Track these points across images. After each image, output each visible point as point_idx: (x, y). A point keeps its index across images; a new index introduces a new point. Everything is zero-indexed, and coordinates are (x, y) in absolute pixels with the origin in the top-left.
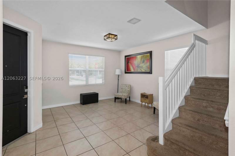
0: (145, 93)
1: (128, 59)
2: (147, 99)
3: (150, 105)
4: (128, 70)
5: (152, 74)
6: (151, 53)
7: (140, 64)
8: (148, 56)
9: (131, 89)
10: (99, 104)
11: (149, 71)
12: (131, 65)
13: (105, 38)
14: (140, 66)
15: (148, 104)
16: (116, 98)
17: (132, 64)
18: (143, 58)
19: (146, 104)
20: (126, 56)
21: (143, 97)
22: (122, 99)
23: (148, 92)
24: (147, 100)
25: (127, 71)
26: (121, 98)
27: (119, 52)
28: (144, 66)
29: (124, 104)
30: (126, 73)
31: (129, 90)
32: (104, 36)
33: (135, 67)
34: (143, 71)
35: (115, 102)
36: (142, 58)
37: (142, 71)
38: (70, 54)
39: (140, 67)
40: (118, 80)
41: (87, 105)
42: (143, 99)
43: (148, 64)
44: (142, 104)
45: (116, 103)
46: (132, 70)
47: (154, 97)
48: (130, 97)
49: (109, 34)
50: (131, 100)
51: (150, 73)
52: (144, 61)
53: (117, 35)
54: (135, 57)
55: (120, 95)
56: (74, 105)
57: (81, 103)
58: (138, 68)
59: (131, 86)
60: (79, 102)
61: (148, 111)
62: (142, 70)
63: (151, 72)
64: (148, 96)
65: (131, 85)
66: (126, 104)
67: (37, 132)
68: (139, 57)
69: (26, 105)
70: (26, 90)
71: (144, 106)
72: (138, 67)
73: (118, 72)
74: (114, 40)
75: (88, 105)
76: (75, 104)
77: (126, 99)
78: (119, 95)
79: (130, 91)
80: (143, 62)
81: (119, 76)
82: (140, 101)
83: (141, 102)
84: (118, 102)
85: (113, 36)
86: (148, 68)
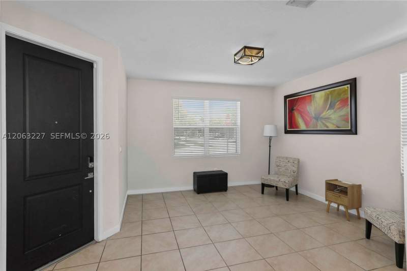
0: (337, 180)
1: (293, 102)
2: (343, 196)
3: (353, 212)
4: (291, 126)
5: (356, 133)
6: (353, 83)
7: (323, 112)
8: (345, 91)
9: (298, 168)
10: (229, 195)
11: (350, 128)
12: (299, 115)
13: (237, 58)
14: (322, 115)
15: (347, 207)
16: (263, 185)
17: (301, 113)
18: (330, 97)
19: (342, 208)
20: (286, 97)
21: (333, 190)
22: (278, 189)
23: (346, 179)
24: (345, 199)
25: (291, 128)
26: (277, 187)
27: (271, 89)
28: (333, 117)
29: (283, 201)
30: (287, 132)
31: (295, 169)
32: (235, 55)
33: (308, 119)
34: (331, 127)
35: (263, 193)
36: (328, 98)
37: (327, 127)
38: (175, 99)
39: (322, 118)
40: (270, 146)
41: (204, 194)
42: (331, 194)
43: (346, 110)
44: (329, 205)
45: (266, 197)
46: (302, 126)
47: (364, 193)
48: (296, 186)
49: (245, 47)
50: (299, 191)
51: (353, 131)
52: (335, 105)
53: (263, 49)
54: (311, 95)
55: (273, 179)
56: (182, 193)
57: (195, 190)
58: (317, 120)
59: (299, 162)
60: (191, 187)
61: (346, 227)
62: (328, 124)
63: (353, 129)
64: (347, 188)
65: (299, 160)
66: (288, 200)
67: (108, 241)
68: (319, 96)
69: (91, 191)
70: (90, 165)
71: (336, 210)
72: (317, 118)
73: (269, 131)
74: (255, 60)
75: (207, 195)
76: (184, 191)
77: (287, 190)
78: (271, 180)
79: (298, 173)
80: (331, 107)
81: (270, 138)
82: (325, 198)
83: (326, 200)
84: (270, 194)
85: (254, 52)
86: (346, 120)
